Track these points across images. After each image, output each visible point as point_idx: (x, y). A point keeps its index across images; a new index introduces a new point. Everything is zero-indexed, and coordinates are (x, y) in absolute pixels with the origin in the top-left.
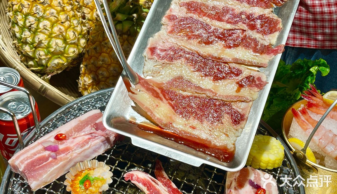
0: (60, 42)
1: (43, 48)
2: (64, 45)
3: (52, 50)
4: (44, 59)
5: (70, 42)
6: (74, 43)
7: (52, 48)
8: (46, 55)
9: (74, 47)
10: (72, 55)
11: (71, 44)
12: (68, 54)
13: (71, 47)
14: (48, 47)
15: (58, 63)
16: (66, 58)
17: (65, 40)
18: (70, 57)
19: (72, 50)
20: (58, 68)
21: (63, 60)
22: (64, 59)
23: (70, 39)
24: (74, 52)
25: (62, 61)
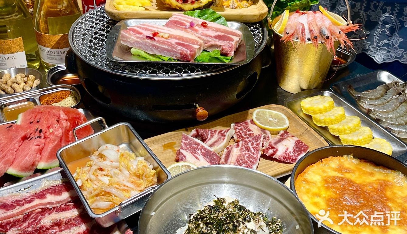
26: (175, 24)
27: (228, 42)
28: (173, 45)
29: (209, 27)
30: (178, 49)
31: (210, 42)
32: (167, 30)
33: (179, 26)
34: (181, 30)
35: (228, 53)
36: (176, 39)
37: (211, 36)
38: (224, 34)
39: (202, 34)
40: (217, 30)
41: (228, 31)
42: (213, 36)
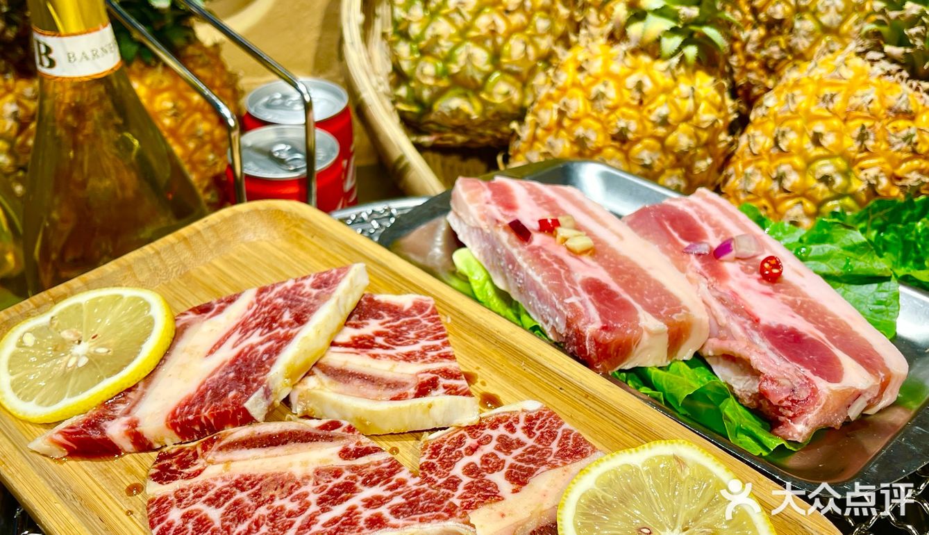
0: (481, 56)
1: (436, 57)
2: (488, 68)
3: (455, 69)
4: (430, 87)
5: (506, 67)
6: (516, 75)
7: (456, 63)
8: (437, 77)
9: (513, 84)
10: (499, 100)
11: (509, 72)
12: (490, 94)
13: (505, 80)
14: (448, 59)
15: (458, 110)
16: (485, 104)
17: (496, 56)
18: (494, 105)
19: (503, 87)
20: (455, 122)
21: (474, 107)
22: (478, 106)
23: (509, 56)
24: (507, 94)
25: (471, 109)
26: (667, 224)
27: (808, 373)
28: (572, 282)
29: (788, 285)
30: (568, 301)
31: (734, 338)
32: (613, 231)
33: (676, 235)
34: (665, 251)
35: (781, 418)
36: (607, 268)
37: (757, 321)
38: (822, 335)
39: (728, 298)
40: (807, 309)
41: (854, 334)
42: (763, 322)
